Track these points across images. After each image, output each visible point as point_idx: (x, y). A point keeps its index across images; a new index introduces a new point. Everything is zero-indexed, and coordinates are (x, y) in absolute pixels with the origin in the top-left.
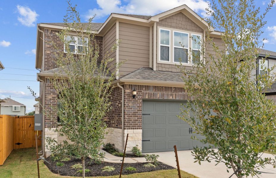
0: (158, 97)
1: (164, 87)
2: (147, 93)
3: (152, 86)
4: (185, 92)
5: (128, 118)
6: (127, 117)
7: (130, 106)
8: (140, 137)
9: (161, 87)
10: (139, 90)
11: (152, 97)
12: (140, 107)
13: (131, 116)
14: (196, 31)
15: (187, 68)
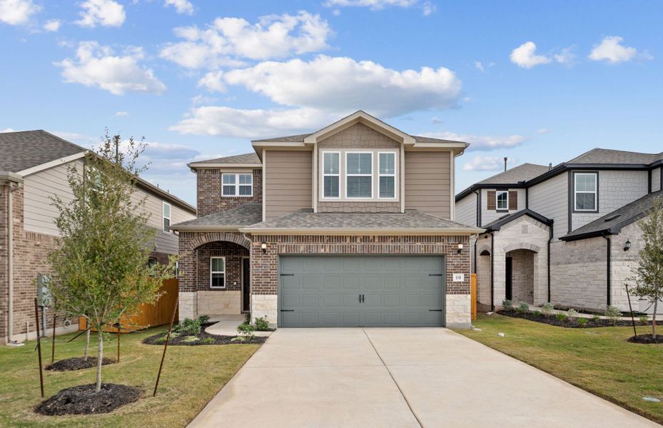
0: (301, 251)
1: (311, 236)
2: (284, 245)
3: (292, 236)
4: (346, 241)
5: (257, 280)
6: (255, 278)
7: (259, 264)
8: (275, 305)
9: (305, 236)
10: (272, 241)
11: (292, 251)
12: (274, 264)
13: (262, 277)
14: (386, 147)
15: (370, 205)
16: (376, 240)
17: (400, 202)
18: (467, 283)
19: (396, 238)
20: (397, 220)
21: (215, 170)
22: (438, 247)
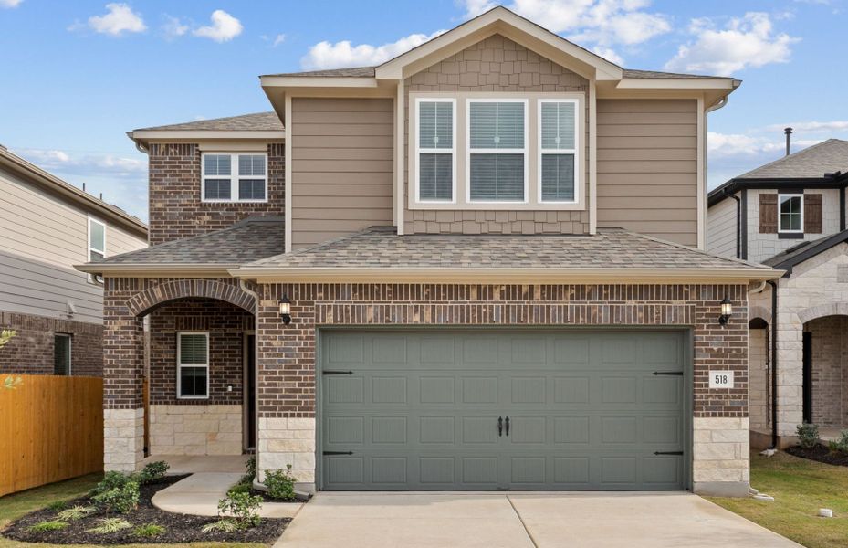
0: (368, 318)
1: (390, 285)
2: (330, 307)
3: (349, 285)
4: (468, 298)
5: (269, 385)
6: (266, 379)
7: (275, 349)
8: (310, 441)
9: (378, 285)
10: (303, 298)
11: (347, 318)
12: (308, 350)
13: (280, 379)
14: (555, 88)
15: (520, 217)
16: (537, 295)
17: (587, 211)
18: (741, 391)
19: (580, 291)
20: (581, 249)
21: (187, 147)
22: (676, 311)
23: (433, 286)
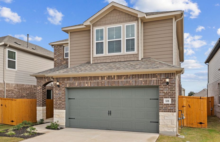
0: (76, 85)
1: (81, 77)
2: (68, 83)
3: (72, 77)
4: (99, 80)
5: (56, 102)
6: (55, 100)
7: (57, 93)
8: (64, 115)
9: (78, 77)
10: (62, 81)
11: (72, 85)
12: (63, 93)
13: (58, 100)
14: (130, 21)
15: (121, 57)
16: (116, 78)
17: (138, 54)
18: (173, 105)
19: (127, 76)
21: (61, 45)
22: (154, 81)
23: (90, 77)
